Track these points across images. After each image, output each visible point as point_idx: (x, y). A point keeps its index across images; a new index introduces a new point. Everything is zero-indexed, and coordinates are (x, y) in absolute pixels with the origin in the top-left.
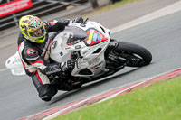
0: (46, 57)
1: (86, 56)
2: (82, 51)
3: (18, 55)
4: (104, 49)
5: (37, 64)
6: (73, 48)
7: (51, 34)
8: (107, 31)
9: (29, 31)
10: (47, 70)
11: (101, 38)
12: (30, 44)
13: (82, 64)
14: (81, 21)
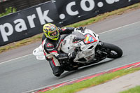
0: (59, 49)
1: (84, 50)
2: (82, 47)
3: (41, 47)
4: (95, 46)
5: (53, 53)
6: (76, 45)
7: (62, 36)
8: (97, 36)
9: (49, 32)
10: (59, 56)
11: (93, 40)
12: (49, 40)
13: (81, 55)
14: (81, 29)
